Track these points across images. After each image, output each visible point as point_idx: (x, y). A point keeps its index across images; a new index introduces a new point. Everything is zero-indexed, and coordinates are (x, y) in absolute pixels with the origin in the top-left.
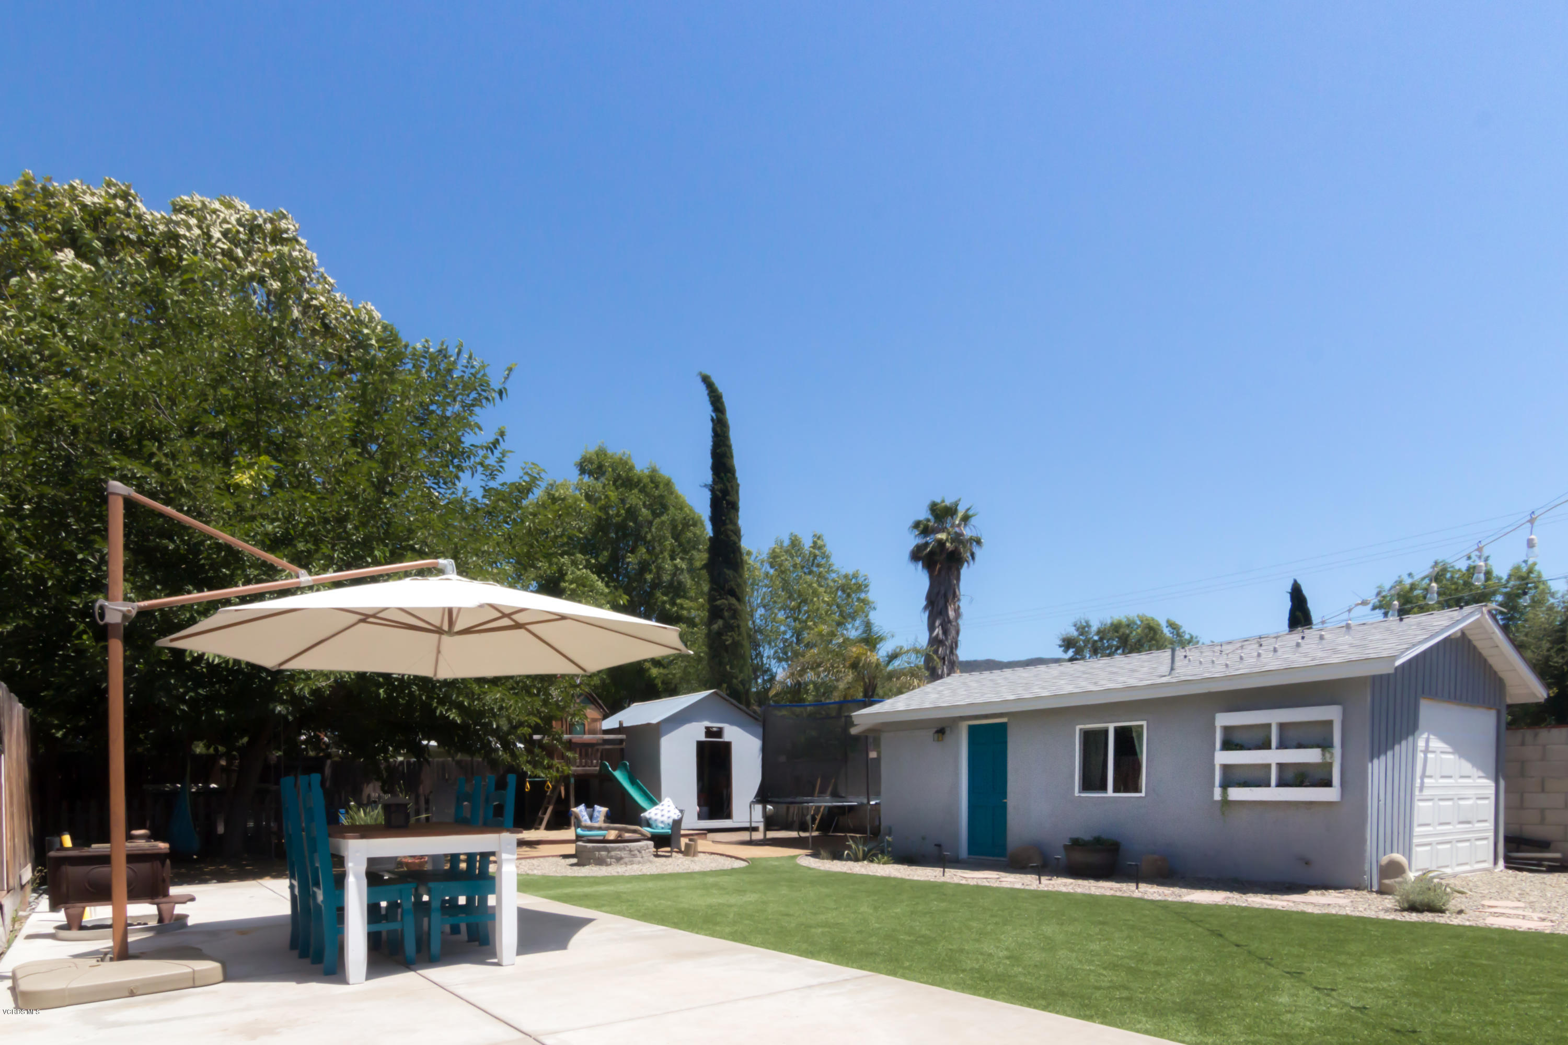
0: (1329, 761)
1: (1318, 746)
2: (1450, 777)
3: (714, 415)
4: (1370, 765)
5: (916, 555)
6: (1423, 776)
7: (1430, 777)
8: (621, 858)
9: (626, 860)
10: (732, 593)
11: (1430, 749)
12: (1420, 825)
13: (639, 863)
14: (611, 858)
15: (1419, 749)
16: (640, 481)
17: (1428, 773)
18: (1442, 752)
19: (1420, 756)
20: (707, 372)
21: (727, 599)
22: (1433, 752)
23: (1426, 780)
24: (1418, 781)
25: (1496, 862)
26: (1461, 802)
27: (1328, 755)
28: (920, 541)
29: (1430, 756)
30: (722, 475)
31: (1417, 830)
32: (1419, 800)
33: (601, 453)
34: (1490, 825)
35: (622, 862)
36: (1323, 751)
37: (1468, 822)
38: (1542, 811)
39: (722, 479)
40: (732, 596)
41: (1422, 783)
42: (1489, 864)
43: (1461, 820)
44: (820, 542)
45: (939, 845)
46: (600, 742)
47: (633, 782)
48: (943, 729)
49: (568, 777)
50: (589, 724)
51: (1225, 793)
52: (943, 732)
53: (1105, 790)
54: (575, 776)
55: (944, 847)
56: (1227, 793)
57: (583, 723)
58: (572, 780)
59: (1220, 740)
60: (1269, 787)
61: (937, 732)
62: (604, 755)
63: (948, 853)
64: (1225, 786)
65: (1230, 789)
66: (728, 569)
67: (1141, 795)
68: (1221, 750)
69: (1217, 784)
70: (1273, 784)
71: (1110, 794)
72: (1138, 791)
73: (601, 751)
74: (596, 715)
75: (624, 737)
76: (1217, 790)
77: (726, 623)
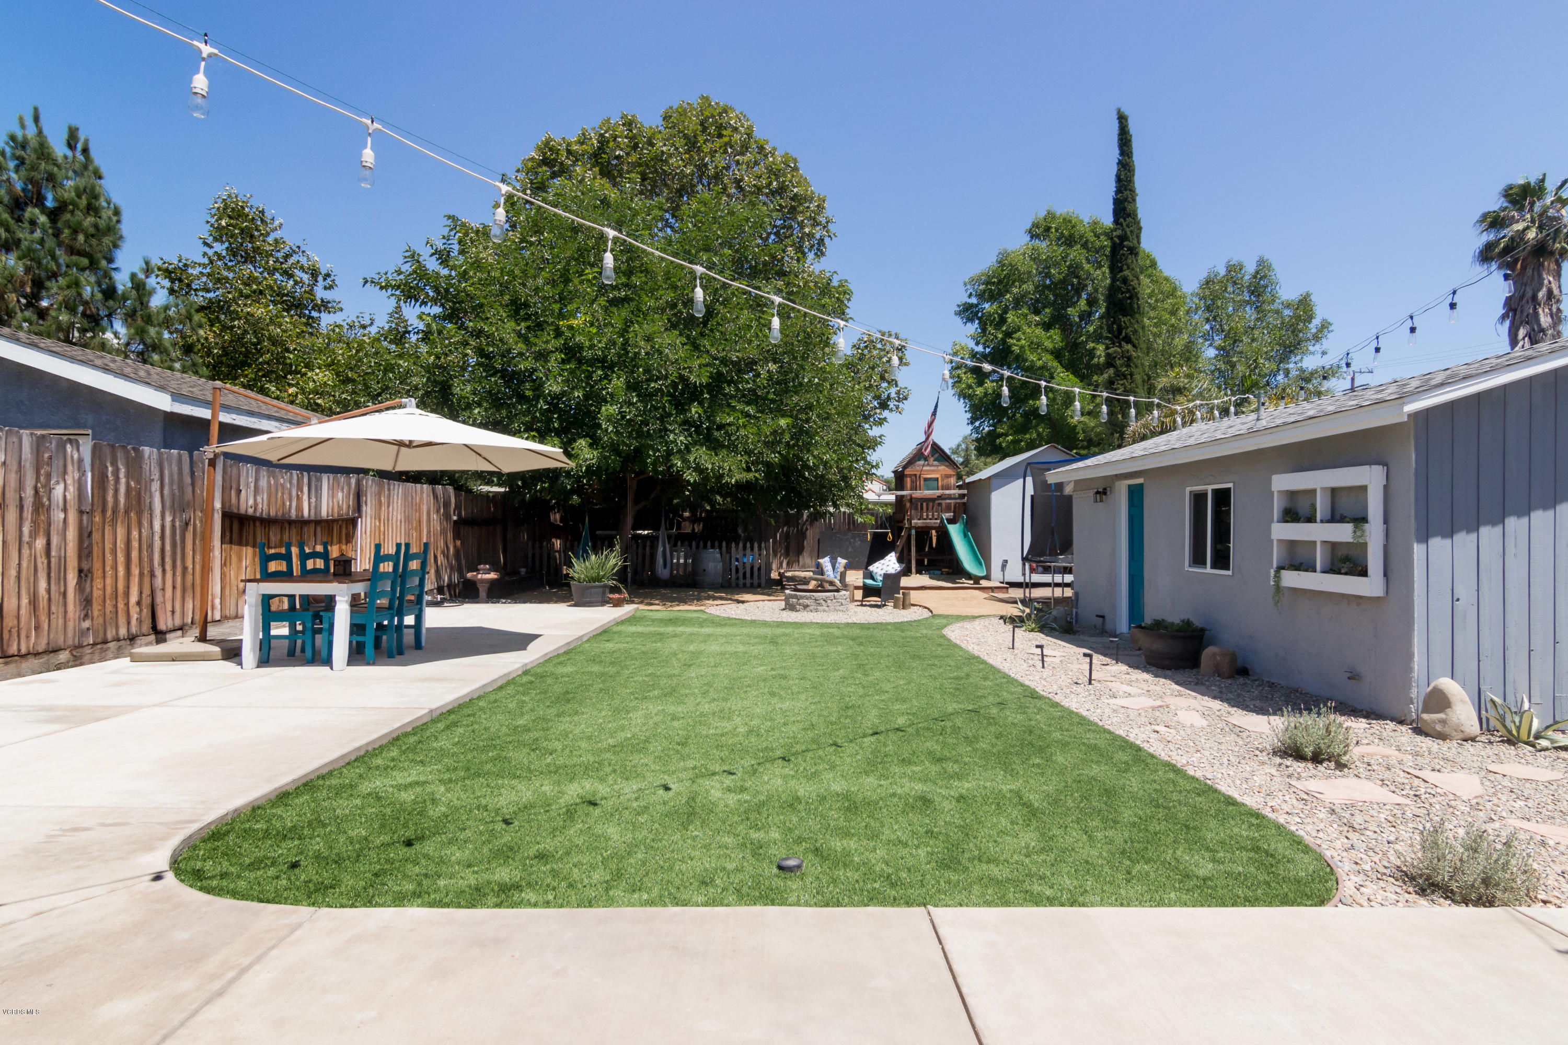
0: (1362, 541)
1: (1353, 521)
5: (1486, 255)
8: (808, 606)
9: (812, 608)
10: (1128, 340)
13: (824, 611)
14: (800, 605)
20: (1126, 111)
27: (1361, 533)
28: (1491, 236)
30: (1122, 220)
33: (1051, 216)
35: (808, 609)
36: (1356, 527)
39: (1121, 224)
40: (1127, 343)
45: (1103, 617)
46: (940, 497)
47: (965, 536)
48: (1105, 489)
49: (910, 529)
50: (942, 480)
51: (1277, 577)
52: (1104, 492)
53: (1205, 564)
54: (917, 528)
55: (1107, 618)
56: (1279, 577)
57: (937, 479)
58: (913, 532)
59: (1278, 508)
60: (1315, 571)
61: (1098, 493)
62: (948, 509)
63: (1109, 626)
64: (1280, 568)
65: (1283, 571)
66: (1124, 316)
67: (1229, 573)
68: (1278, 522)
69: (1275, 565)
70: (1318, 568)
71: (1208, 570)
72: (1227, 568)
73: (944, 505)
74: (950, 471)
75: (965, 492)
76: (1272, 572)
77: (1118, 371)
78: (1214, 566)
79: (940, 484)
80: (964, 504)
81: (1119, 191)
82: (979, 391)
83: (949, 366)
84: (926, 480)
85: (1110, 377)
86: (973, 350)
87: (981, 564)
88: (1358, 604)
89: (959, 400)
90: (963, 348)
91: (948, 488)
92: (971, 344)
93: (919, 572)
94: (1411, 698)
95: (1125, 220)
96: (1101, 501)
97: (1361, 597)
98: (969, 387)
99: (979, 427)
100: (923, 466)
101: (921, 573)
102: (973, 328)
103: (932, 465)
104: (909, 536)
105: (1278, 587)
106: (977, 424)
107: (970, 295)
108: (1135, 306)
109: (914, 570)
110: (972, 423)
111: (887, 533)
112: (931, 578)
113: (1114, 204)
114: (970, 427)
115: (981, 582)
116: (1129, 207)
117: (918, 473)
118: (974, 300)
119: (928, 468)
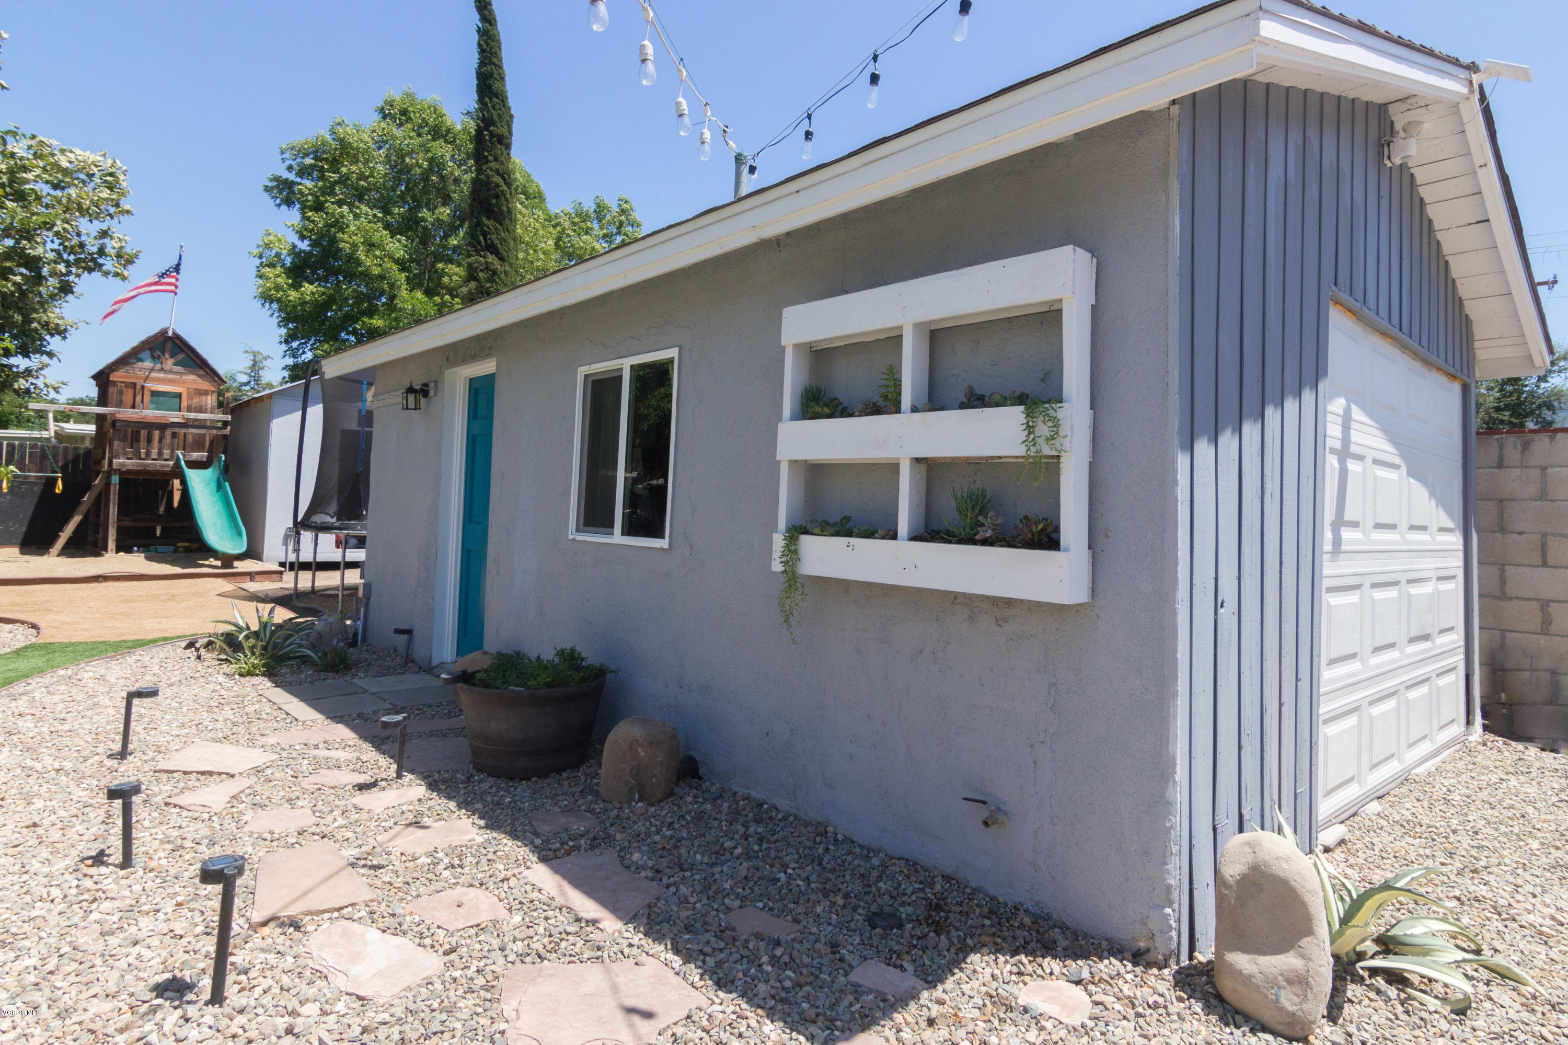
0: (1047, 451)
1: (1020, 399)
2: (1393, 527)
3: (480, 26)
4: (1182, 461)
6: (1339, 522)
7: (1355, 525)
10: (492, 249)
11: (1354, 449)
12: (1333, 662)
15: (1330, 443)
16: (448, 131)
17: (1348, 516)
18: (1376, 462)
19: (1332, 462)
21: (484, 257)
22: (1360, 458)
23: (1347, 534)
24: (1328, 535)
25: (1469, 722)
26: (1414, 590)
27: (1043, 429)
29: (1353, 466)
30: (487, 100)
31: (1329, 675)
32: (1330, 590)
34: (1457, 638)
36: (1029, 414)
37: (1426, 637)
38: (1545, 605)
40: (492, 253)
41: (1337, 541)
42: (1457, 729)
43: (1414, 634)
44: (626, 206)
45: (409, 632)
46: (185, 425)
47: (220, 487)
48: (426, 385)
49: (109, 473)
50: (190, 398)
51: (792, 552)
52: (424, 391)
53: (612, 526)
54: (121, 473)
55: (418, 636)
56: (796, 552)
57: (179, 396)
58: (115, 479)
59: (793, 385)
60: (894, 537)
61: (410, 390)
62: (198, 445)
63: (419, 652)
64: (796, 531)
65: (806, 540)
66: (489, 219)
67: (663, 543)
68: (793, 418)
69: (782, 524)
70: (903, 528)
71: (617, 537)
72: (659, 534)
73: (190, 439)
74: (205, 385)
75: (229, 417)
76: (779, 541)
77: (482, 287)
78: (631, 529)
79: (184, 404)
80: (225, 437)
81: (482, 64)
82: (293, 295)
83: (257, 262)
84: (154, 394)
85: (470, 291)
86: (294, 246)
87: (240, 534)
88: (1000, 621)
89: (263, 305)
90: (280, 240)
91: (200, 410)
92: (294, 238)
93: (124, 547)
94: (1168, 888)
95: (491, 100)
96: (417, 407)
97: (1009, 602)
98: (278, 288)
99: (298, 349)
100: (152, 370)
101: (128, 550)
102: (293, 216)
103: (170, 372)
104: (108, 485)
105: (791, 576)
106: (295, 344)
107: (290, 168)
108: (505, 209)
109: (111, 545)
110: (286, 342)
111: (56, 479)
112: (148, 558)
113: (478, 78)
114: (284, 347)
115: (236, 564)
116: (496, 86)
117: (140, 383)
118: (292, 177)
119: (162, 375)
